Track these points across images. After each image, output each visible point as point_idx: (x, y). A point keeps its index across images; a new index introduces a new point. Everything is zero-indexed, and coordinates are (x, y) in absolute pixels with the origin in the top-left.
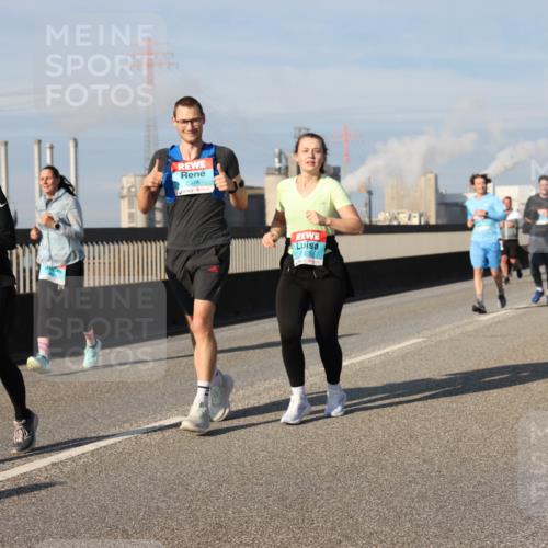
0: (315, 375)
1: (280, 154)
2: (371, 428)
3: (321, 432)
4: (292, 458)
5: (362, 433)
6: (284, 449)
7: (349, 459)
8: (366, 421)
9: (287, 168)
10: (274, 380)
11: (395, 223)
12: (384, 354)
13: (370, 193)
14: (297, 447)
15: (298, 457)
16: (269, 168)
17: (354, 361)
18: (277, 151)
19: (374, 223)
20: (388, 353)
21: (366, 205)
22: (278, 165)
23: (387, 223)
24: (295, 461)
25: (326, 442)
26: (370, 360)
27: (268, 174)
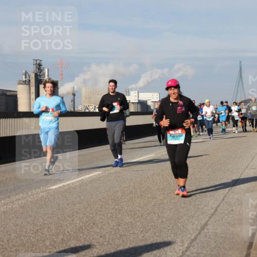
0: (44, 192)
1: (26, 73)
2: (73, 220)
3: (45, 222)
4: (30, 237)
5: (68, 222)
6: (26, 232)
7: (61, 237)
8: (71, 216)
9: (29, 80)
10: (21, 195)
11: (87, 111)
12: (81, 180)
13: (74, 95)
14: (33, 231)
15: (34, 236)
16: (19, 81)
17: (64, 184)
18: (24, 71)
19: (76, 111)
20: (83, 179)
21: (72, 101)
22: (24, 79)
23: (83, 111)
24: (32, 238)
25: (49, 227)
26: (73, 183)
27: (19, 84)
